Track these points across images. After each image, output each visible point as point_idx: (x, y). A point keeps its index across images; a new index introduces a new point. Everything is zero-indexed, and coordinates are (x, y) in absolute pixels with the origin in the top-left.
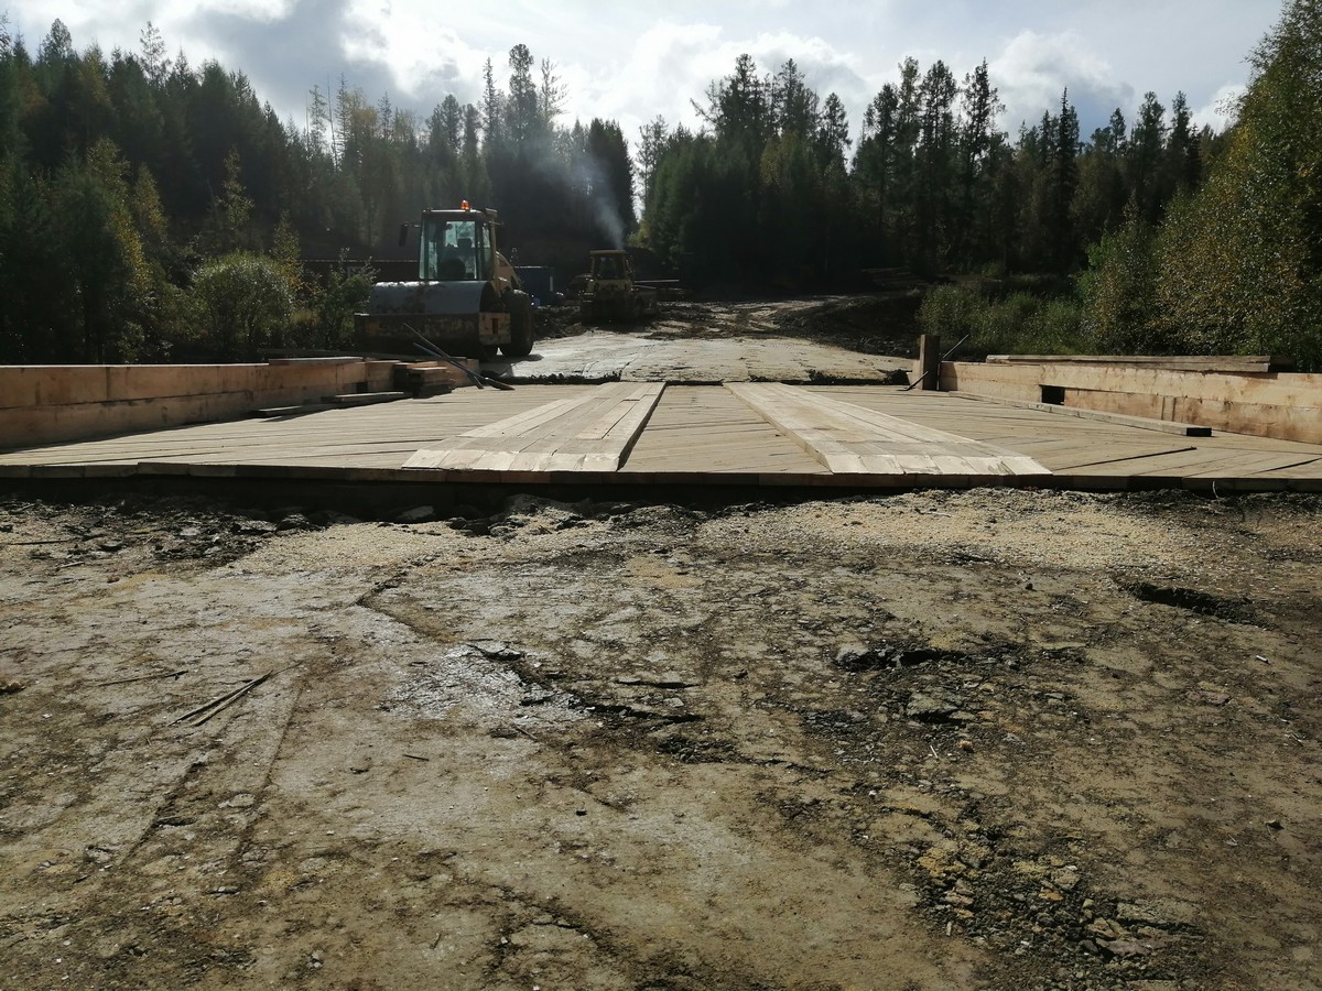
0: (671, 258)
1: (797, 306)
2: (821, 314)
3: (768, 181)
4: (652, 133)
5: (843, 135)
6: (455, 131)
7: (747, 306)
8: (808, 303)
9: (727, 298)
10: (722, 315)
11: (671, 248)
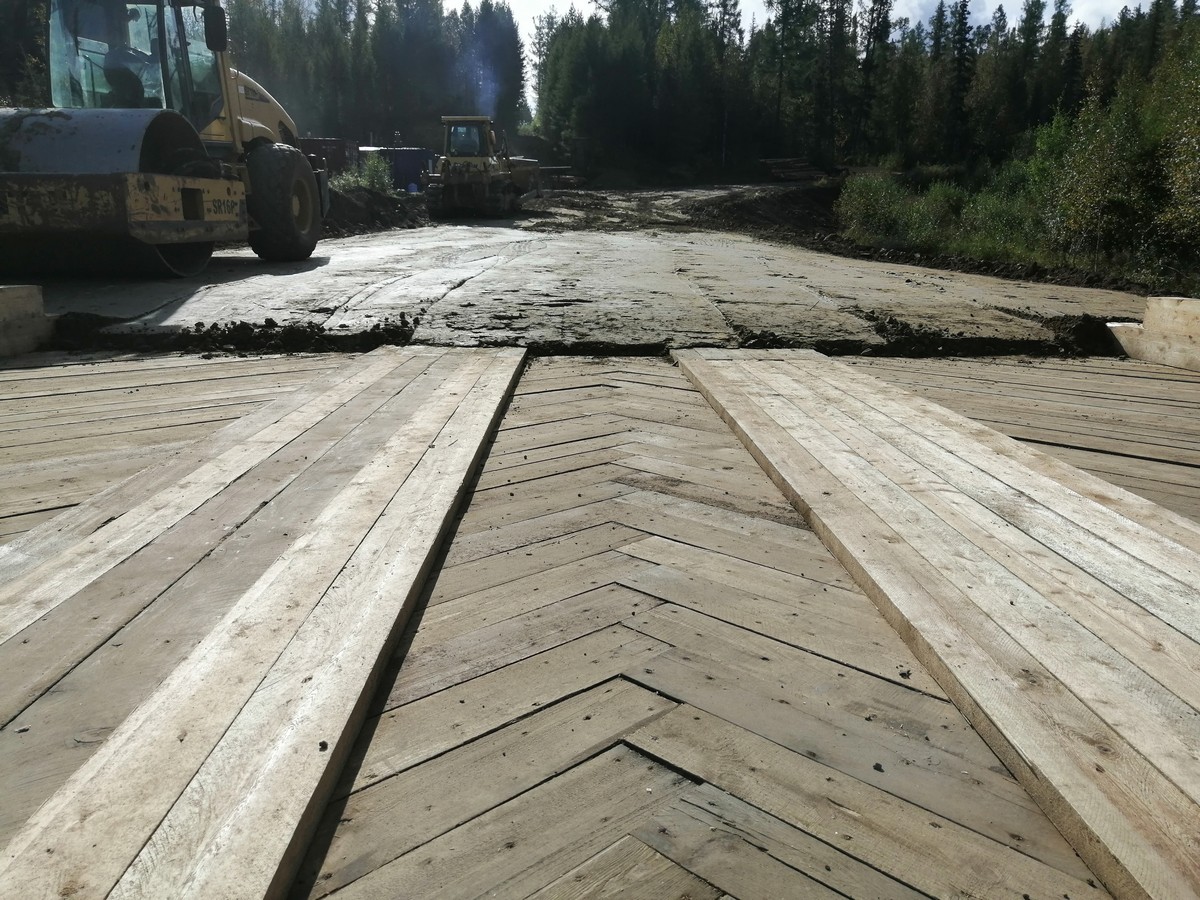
0: (562, 143)
1: (700, 195)
2: (729, 204)
3: (664, 63)
4: (545, 24)
5: (736, 24)
6: (345, 15)
7: (645, 194)
8: (711, 193)
9: (623, 187)
10: (619, 203)
11: (563, 133)
